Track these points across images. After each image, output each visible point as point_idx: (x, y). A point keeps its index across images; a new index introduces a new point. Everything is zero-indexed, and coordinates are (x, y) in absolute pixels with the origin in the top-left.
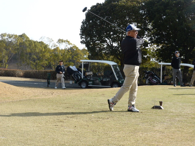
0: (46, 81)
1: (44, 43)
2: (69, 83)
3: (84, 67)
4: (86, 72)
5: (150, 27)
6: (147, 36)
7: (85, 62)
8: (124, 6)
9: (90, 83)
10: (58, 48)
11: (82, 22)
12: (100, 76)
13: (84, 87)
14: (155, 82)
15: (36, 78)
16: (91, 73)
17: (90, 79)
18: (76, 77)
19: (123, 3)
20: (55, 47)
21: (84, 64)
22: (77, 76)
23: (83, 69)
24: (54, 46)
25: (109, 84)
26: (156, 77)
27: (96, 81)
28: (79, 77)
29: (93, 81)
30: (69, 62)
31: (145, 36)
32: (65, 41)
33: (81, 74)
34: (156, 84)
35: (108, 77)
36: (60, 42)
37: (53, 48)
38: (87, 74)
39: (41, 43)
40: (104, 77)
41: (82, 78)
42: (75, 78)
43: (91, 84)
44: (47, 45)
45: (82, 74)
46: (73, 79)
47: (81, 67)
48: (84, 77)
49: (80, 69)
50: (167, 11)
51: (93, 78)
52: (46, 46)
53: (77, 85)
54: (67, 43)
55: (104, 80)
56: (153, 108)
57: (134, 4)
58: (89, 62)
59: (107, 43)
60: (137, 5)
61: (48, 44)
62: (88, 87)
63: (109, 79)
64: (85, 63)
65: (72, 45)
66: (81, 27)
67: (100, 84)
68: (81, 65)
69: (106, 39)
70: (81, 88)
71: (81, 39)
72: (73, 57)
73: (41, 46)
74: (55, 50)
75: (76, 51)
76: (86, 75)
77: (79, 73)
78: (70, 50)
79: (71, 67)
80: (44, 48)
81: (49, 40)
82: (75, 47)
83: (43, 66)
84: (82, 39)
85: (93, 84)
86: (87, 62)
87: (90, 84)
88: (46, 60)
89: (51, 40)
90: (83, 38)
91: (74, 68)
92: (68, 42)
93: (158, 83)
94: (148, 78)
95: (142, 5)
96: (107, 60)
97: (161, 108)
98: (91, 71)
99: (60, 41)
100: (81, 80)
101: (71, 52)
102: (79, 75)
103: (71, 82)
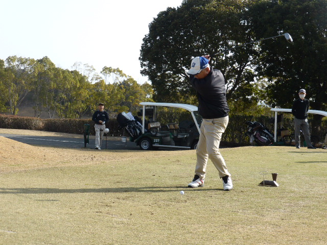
0: (82, 137)
1: (80, 73)
2: (120, 141)
3: (146, 115)
4: (149, 122)
5: (257, 48)
6: (252, 64)
7: (148, 106)
8: (214, 12)
9: (156, 140)
10: (102, 81)
11: (144, 40)
12: (173, 129)
13: (146, 147)
14: (265, 141)
15: (67, 132)
16: (158, 124)
17: (156, 134)
18: (132, 130)
19: (212, 8)
20: (98, 81)
21: (146, 110)
22: (134, 128)
23: (143, 118)
24: (97, 79)
25: (188, 144)
26: (267, 132)
27: (166, 138)
28: (138, 132)
29: (160, 138)
30: (121, 105)
31: (249, 63)
32: (114, 71)
33: (140, 126)
34: (267, 144)
35: (186, 132)
36: (106, 72)
37: (94, 82)
38: (151, 126)
39: (75, 73)
40: (180, 131)
41: (143, 132)
42: (131, 132)
43: (157, 143)
44: (85, 76)
45: (143, 126)
46: (127, 135)
47: (140, 114)
48: (146, 131)
49: (139, 117)
50: (287, 21)
51: (162, 133)
52: (82, 79)
53: (134, 144)
54: (118, 73)
55: (180, 136)
56: (262, 184)
57: (231, 9)
58: (154, 106)
59: (184, 74)
60: (235, 11)
61: (87, 76)
62: (152, 148)
63: (188, 135)
64: (147, 108)
65: (126, 76)
66: (142, 47)
67: (173, 142)
68: (142, 111)
69: (184, 68)
70: (141, 149)
71: (142, 67)
72: (127, 98)
73: (74, 78)
74: (97, 84)
75: (133, 87)
76: (149, 128)
77: (138, 124)
78: (122, 86)
79: (124, 114)
80: (80, 82)
81: (88, 68)
82: (131, 80)
83: (78, 113)
84: (144, 68)
85: (161, 143)
86: (151, 106)
88: (83, 102)
89: (91, 69)
90: (145, 65)
91: (128, 116)
92: (120, 72)
93: (270, 143)
94: (254, 133)
95: (244, 11)
96: (185, 103)
97: (274, 185)
98: (157, 121)
99: (107, 70)
100: (141, 136)
101: (124, 89)
102: (137, 127)
103: (124, 140)
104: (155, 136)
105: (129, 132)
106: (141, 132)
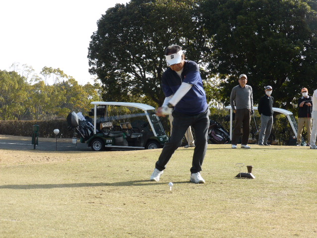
0: (29, 139)
1: (18, 74)
2: (71, 143)
3: (97, 115)
4: (101, 122)
5: (208, 45)
6: (203, 61)
7: (99, 105)
8: (165, 9)
9: (108, 141)
10: (41, 83)
11: (92, 37)
12: (126, 129)
13: (98, 148)
14: (221, 140)
15: (11, 134)
16: (110, 124)
17: (108, 134)
18: (83, 131)
19: (163, 4)
20: (37, 82)
21: (97, 109)
22: (86, 128)
23: (95, 118)
24: (36, 80)
25: (142, 144)
26: (222, 131)
27: (118, 138)
28: (90, 132)
29: (113, 138)
30: (62, 107)
31: (200, 61)
32: (55, 71)
33: (91, 126)
34: (223, 142)
35: (139, 131)
36: (46, 73)
37: (33, 83)
38: (103, 126)
39: (13, 74)
40: (132, 131)
41: (95, 132)
42: (82, 133)
43: (110, 143)
44: (23, 77)
45: (95, 127)
46: (79, 136)
47: (92, 114)
48: (98, 131)
49: (90, 117)
50: (240, 17)
51: (114, 134)
52: (21, 80)
53: (85, 145)
54: (59, 73)
55: (133, 136)
56: (238, 176)
57: (182, 5)
59: (135, 72)
60: (186, 7)
61: (26, 77)
62: (104, 149)
63: (142, 135)
64: (99, 107)
65: (67, 77)
66: (90, 45)
67: (126, 143)
68: (93, 110)
70: (93, 150)
71: (90, 66)
72: (68, 99)
73: (13, 80)
74: (37, 86)
75: (74, 89)
76: (101, 128)
77: (89, 124)
78: (63, 87)
80: (18, 84)
81: (26, 69)
82: (72, 80)
84: (92, 66)
85: (114, 143)
86: (102, 105)
87: (108, 143)
88: (21, 104)
89: (30, 69)
90: (93, 63)
91: (79, 115)
92: (61, 72)
93: (226, 141)
95: (196, 7)
98: (109, 121)
99: (47, 70)
100: (92, 137)
101: (65, 90)
102: (89, 128)
103: (74, 141)
104: (108, 137)
105: (80, 132)
106: (92, 132)
